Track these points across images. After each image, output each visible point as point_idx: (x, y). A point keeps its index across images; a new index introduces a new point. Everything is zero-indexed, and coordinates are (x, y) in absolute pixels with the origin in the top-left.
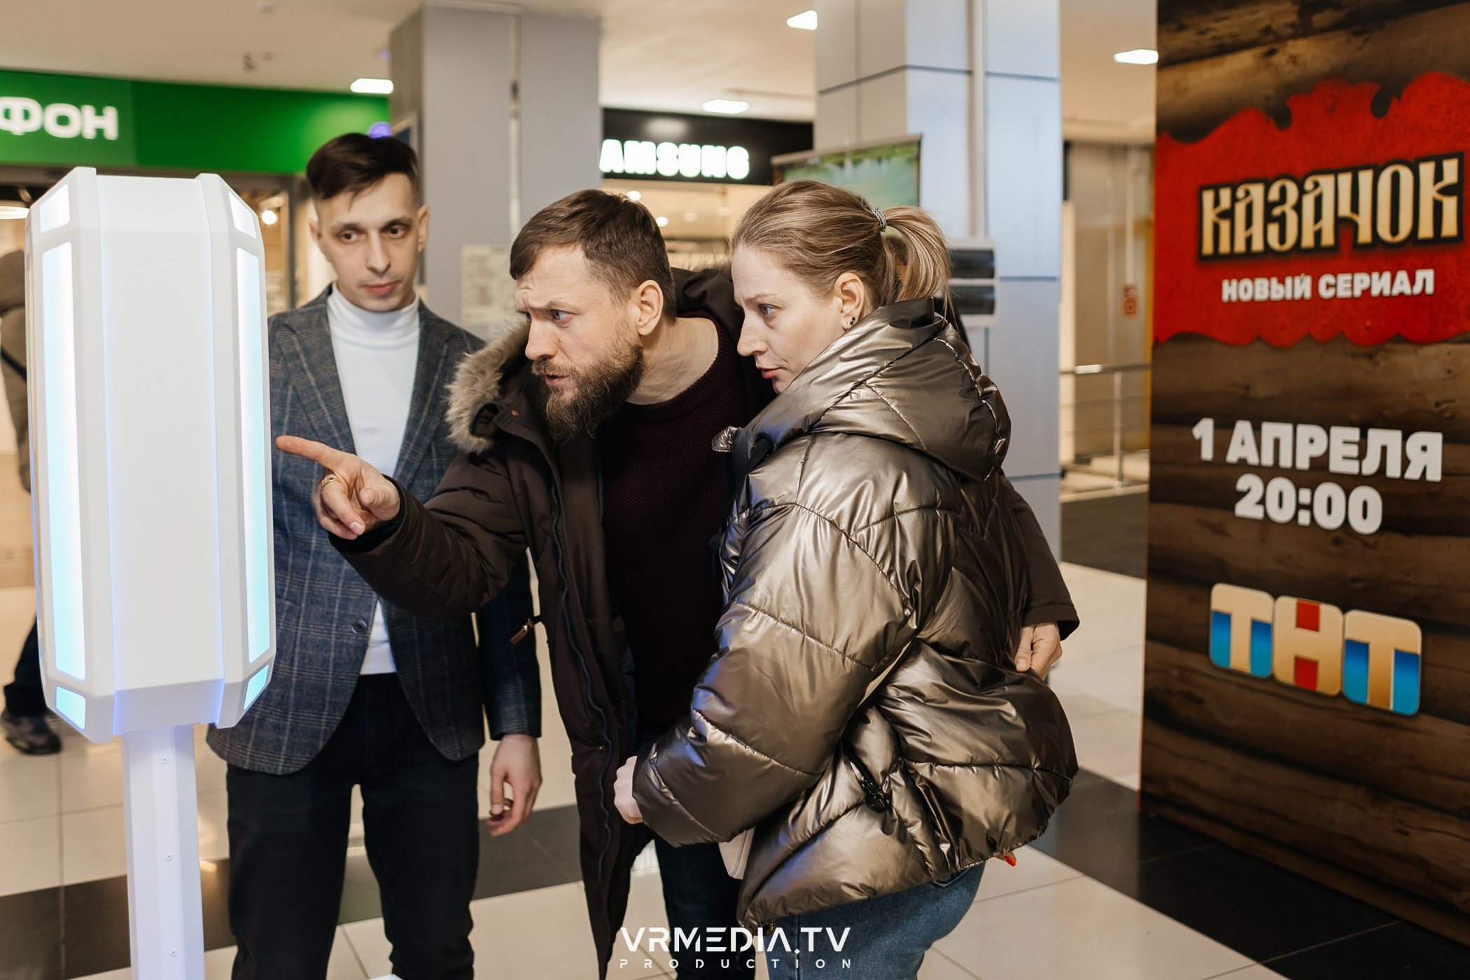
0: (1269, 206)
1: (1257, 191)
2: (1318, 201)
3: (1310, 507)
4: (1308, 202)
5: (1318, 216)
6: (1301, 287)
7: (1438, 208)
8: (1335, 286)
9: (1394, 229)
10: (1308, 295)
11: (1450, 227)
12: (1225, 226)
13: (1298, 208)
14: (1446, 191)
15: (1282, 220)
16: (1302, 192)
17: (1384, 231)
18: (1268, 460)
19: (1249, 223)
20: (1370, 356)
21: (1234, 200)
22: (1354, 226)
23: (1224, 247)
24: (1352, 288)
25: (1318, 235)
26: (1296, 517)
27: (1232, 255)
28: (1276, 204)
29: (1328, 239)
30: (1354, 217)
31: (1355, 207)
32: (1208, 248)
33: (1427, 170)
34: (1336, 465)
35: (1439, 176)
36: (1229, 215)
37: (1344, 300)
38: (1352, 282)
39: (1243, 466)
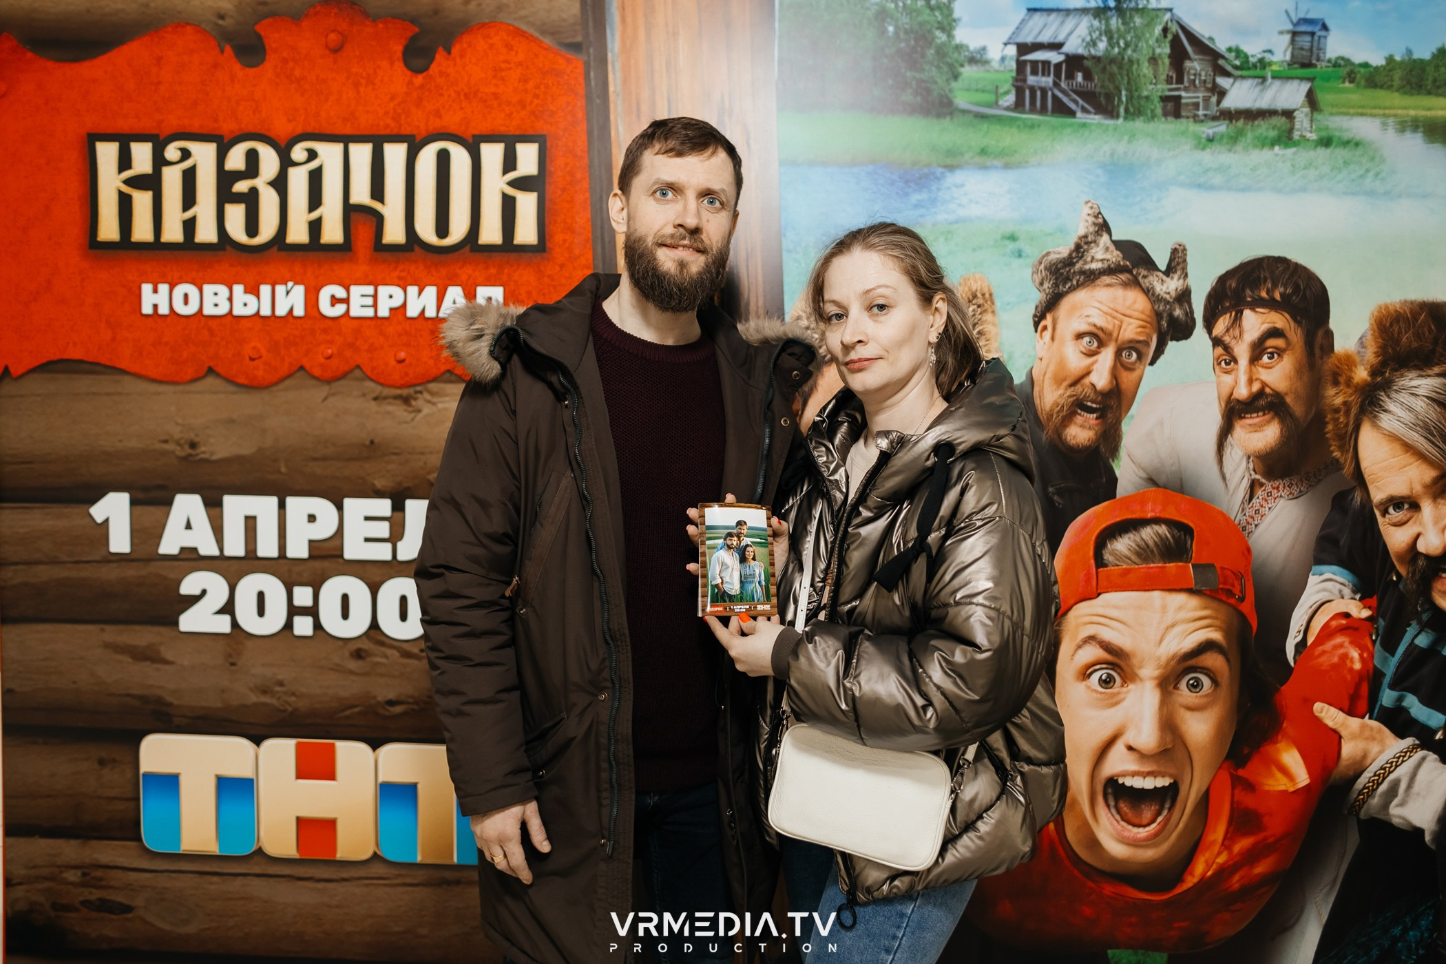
0: (225, 179)
1: (204, 154)
2: (316, 178)
3: (312, 611)
4: (298, 180)
5: (315, 200)
6: (287, 299)
7: (509, 205)
8: (346, 301)
9: (442, 228)
10: (299, 311)
11: (526, 233)
12: (142, 201)
13: (280, 184)
14: (522, 184)
15: (251, 200)
16: (286, 162)
17: (426, 229)
18: (235, 546)
19: (189, 199)
20: (406, 400)
21: (160, 161)
22: (378, 220)
23: (142, 231)
24: (375, 305)
25: (315, 227)
26: (289, 625)
27: (157, 246)
28: (238, 176)
29: (333, 233)
30: (377, 205)
31: (378, 191)
32: (109, 229)
33: (492, 154)
34: (354, 549)
35: (510, 163)
36: (151, 183)
37: (362, 323)
38: (375, 296)
39: (191, 559)
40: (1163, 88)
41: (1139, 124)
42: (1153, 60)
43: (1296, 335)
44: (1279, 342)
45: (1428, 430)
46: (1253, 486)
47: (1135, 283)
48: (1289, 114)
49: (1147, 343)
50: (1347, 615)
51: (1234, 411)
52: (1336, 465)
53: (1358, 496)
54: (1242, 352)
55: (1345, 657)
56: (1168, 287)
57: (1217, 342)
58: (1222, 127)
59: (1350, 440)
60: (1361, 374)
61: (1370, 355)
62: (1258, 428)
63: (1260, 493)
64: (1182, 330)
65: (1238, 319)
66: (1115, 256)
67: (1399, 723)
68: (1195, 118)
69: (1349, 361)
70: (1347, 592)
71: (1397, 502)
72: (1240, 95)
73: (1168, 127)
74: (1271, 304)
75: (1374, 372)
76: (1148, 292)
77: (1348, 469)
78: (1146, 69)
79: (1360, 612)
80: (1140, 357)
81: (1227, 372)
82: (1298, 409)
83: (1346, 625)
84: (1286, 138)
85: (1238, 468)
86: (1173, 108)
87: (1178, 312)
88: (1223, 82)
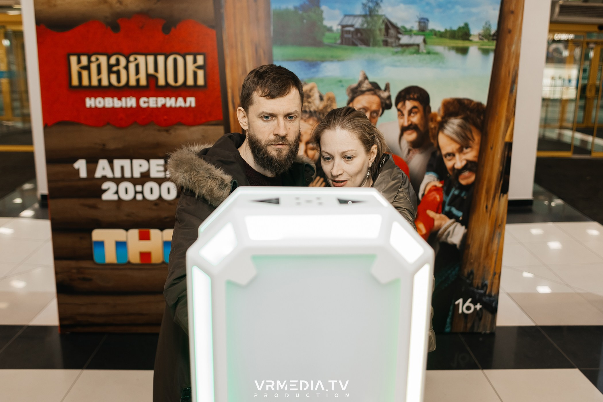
0: (110, 67)
1: (103, 59)
2: (137, 66)
3: (142, 193)
4: (132, 67)
5: (137, 72)
6: (130, 102)
7: (195, 74)
8: (148, 102)
9: (176, 80)
10: (134, 105)
11: (201, 81)
12: (85, 73)
13: (127, 68)
14: (199, 67)
15: (118, 73)
16: (128, 62)
17: (171, 81)
18: (118, 175)
19: (99, 72)
20: (167, 131)
21: (90, 62)
22: (156, 79)
23: (85, 82)
24: (157, 104)
25: (138, 81)
26: (135, 197)
27: (90, 87)
28: (113, 66)
29: (143, 82)
30: (156, 74)
31: (156, 69)
32: (75, 82)
33: (190, 58)
34: (153, 174)
35: (195, 61)
36: (87, 68)
37: (153, 109)
38: (157, 101)
39: (105, 179)
40: (382, 38)
41: (376, 49)
42: (380, 30)
43: (421, 108)
44: (416, 110)
45: (457, 134)
46: (409, 151)
47: (375, 94)
48: (418, 45)
49: (379, 111)
50: (435, 186)
51: (404, 130)
52: (432, 144)
53: (438, 153)
54: (406, 113)
55: (435, 198)
56: (385, 95)
57: (399, 110)
58: (399, 49)
59: (436, 137)
60: (439, 118)
61: (442, 113)
62: (410, 134)
63: (411, 153)
64: (388, 107)
65: (404, 104)
66: (369, 86)
67: (450, 215)
68: (392, 47)
69: (435, 115)
70: (436, 179)
71: (449, 154)
72: (405, 39)
73: (384, 49)
74: (414, 99)
75: (443, 118)
76: (379, 96)
77: (435, 145)
78: (378, 32)
79: (439, 185)
80: (377, 114)
81: (402, 118)
82: (421, 128)
83: (435, 189)
84: (418, 52)
85: (405, 145)
86: (386, 43)
87: (388, 102)
88: (400, 36)
